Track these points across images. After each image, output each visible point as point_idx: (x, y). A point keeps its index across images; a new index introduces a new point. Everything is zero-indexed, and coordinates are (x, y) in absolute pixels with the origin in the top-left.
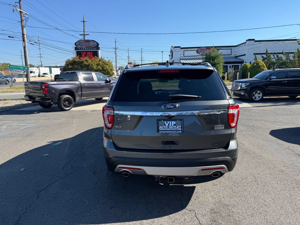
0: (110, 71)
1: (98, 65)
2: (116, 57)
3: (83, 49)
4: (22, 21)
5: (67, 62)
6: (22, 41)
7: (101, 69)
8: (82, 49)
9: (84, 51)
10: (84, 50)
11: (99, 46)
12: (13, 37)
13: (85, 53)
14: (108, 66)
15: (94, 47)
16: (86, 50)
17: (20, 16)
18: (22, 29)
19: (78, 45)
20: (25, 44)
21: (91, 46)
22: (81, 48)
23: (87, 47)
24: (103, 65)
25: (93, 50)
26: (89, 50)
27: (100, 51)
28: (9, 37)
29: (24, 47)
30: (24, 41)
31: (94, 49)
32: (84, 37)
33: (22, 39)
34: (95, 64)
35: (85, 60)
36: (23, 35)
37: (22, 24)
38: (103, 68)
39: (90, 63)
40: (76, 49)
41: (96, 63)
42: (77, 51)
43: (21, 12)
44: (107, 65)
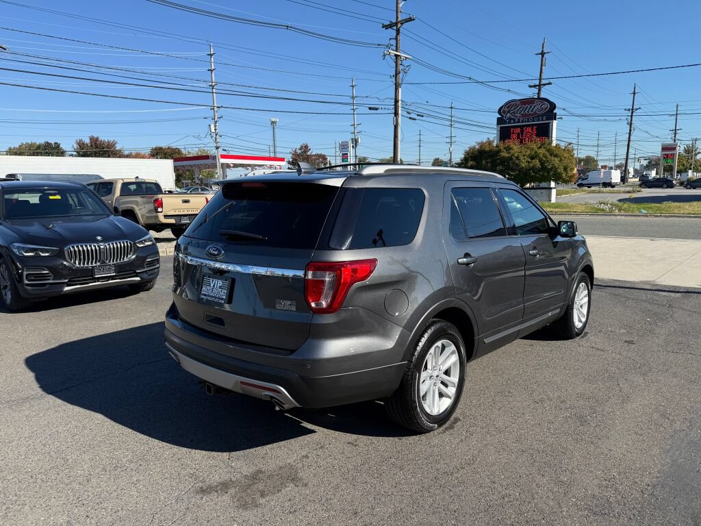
0: (561, 170)
1: (532, 158)
2: (630, 134)
3: (517, 120)
4: (397, 73)
5: (467, 153)
6: (393, 115)
7: (538, 165)
8: (514, 120)
9: (516, 124)
10: (518, 122)
11: (555, 111)
12: (376, 109)
13: (518, 130)
14: (557, 160)
15: (542, 115)
16: (523, 122)
17: (394, 64)
18: (396, 89)
19: (504, 112)
20: (397, 120)
21: (535, 113)
22: (510, 119)
23: (523, 116)
24: (546, 157)
25: (538, 120)
26: (528, 121)
27: (555, 123)
28: (370, 109)
29: (396, 127)
30: (396, 114)
31: (542, 118)
32: (539, 90)
33: (393, 111)
34: (524, 156)
35: (505, 148)
36: (396, 101)
37: (396, 80)
38: (542, 163)
39: (513, 155)
40: (500, 121)
41: (529, 152)
42: (501, 128)
43: (397, 56)
44: (556, 156)
